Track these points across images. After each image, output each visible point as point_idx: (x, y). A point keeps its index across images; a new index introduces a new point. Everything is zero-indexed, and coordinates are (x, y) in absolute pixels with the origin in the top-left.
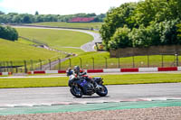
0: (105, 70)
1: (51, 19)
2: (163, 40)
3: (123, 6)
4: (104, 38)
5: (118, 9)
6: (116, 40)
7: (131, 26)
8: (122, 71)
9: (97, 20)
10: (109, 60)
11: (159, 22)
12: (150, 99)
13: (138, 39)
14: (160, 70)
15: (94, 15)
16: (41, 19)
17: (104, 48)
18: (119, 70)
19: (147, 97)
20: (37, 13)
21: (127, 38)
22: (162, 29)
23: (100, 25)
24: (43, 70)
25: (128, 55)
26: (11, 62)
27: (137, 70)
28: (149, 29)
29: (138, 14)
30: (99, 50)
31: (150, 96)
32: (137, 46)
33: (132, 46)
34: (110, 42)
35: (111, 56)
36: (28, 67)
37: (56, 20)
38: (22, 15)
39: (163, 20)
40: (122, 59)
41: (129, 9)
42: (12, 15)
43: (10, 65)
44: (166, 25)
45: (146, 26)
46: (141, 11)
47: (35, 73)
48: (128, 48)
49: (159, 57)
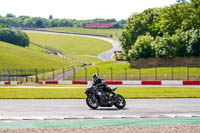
0: (124, 82)
1: (66, 24)
2: (189, 50)
3: (146, 12)
4: (124, 47)
5: (140, 15)
6: (138, 49)
7: (154, 34)
8: (144, 83)
9: (117, 26)
10: (129, 70)
11: (185, 30)
12: (173, 116)
13: (161, 48)
14: (185, 83)
15: (114, 20)
16: (55, 24)
17: (124, 58)
18: (140, 82)
19: (170, 113)
20: (51, 17)
21: (149, 47)
22: (189, 38)
23: (120, 32)
24: (55, 80)
25: (151, 67)
26: (21, 71)
27: (159, 83)
28: (174, 38)
29: (163, 21)
30: (118, 60)
31: (173, 112)
32: (161, 56)
33: (154, 56)
34: (130, 51)
35: (132, 67)
36: (40, 76)
37: (71, 26)
38: (34, 19)
39: (190, 28)
40: (143, 71)
41: (152, 15)
42: (23, 18)
43: (19, 73)
44: (193, 34)
45: (171, 34)
46: (166, 17)
47: (47, 83)
48: (150, 58)
49: (184, 70)
